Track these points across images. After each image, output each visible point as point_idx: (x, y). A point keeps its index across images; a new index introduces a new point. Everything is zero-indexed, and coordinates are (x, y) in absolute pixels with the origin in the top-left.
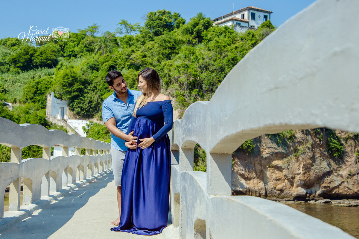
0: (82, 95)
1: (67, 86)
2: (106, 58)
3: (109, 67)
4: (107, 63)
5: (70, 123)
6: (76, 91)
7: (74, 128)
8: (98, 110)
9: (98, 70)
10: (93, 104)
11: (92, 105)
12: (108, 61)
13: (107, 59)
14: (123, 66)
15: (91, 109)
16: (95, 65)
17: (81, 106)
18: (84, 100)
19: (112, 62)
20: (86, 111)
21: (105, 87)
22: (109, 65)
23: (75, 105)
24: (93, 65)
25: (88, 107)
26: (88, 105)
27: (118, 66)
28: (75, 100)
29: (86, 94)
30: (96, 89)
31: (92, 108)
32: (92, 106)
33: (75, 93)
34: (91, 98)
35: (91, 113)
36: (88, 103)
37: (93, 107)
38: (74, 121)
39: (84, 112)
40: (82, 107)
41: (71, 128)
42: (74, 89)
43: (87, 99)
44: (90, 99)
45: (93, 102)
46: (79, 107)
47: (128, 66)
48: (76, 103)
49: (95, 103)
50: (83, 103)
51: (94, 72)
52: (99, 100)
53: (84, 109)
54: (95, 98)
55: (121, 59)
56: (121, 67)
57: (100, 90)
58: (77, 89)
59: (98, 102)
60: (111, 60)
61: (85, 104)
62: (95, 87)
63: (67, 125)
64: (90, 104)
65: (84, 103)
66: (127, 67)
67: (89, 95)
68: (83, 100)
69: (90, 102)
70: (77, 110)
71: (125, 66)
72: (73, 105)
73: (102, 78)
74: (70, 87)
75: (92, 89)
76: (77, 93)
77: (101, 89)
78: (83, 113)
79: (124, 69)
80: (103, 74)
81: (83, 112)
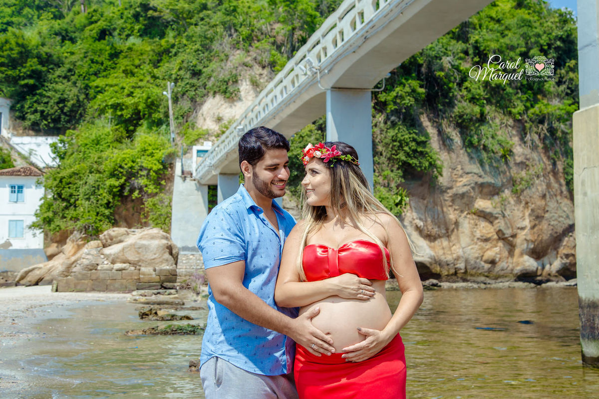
0: (43, 86)
1: (8, 66)
2: (90, 15)
3: (99, 31)
4: (93, 26)
5: (17, 144)
6: (30, 77)
7: (27, 154)
8: (79, 119)
9: (73, 41)
10: (69, 104)
11: (65, 106)
12: (96, 22)
13: (94, 18)
14: (129, 32)
15: (63, 116)
16: (66, 30)
17: (42, 109)
18: (49, 97)
19: (105, 23)
20: (52, 119)
21: (92, 70)
22: (100, 28)
23: (26, 106)
24: (63, 30)
25: (56, 111)
26: (56, 108)
27: (117, 31)
28: (28, 97)
29: (52, 85)
30: (73, 75)
31: (65, 114)
32: (66, 109)
33: (26, 81)
34: (64, 91)
35: (63, 125)
36: (58, 103)
37: (68, 111)
38: (26, 139)
39: (49, 123)
40: (42, 112)
41: (20, 154)
42: (25, 73)
43: (54, 93)
44: (62, 94)
45: (68, 101)
46: (36, 111)
47: (139, 32)
48: (29, 102)
49: (72, 102)
50: (45, 103)
51: (67, 45)
52: (82, 97)
53: (48, 116)
54: (72, 92)
55: (124, 17)
56: (126, 33)
57: (81, 78)
58: (33, 71)
59: (78, 101)
60: (103, 19)
61: (50, 104)
62: (70, 70)
63: (12, 148)
64: (61, 105)
65: (47, 103)
66: (138, 34)
67: (60, 87)
68: (45, 96)
69: (62, 101)
70: (32, 117)
71: (133, 31)
72: (22, 107)
73: (86, 53)
74: (14, 68)
75: (63, 75)
76: (31, 82)
77: (84, 75)
78: (45, 125)
79: (131, 38)
80: (88, 46)
81: (46, 122)
